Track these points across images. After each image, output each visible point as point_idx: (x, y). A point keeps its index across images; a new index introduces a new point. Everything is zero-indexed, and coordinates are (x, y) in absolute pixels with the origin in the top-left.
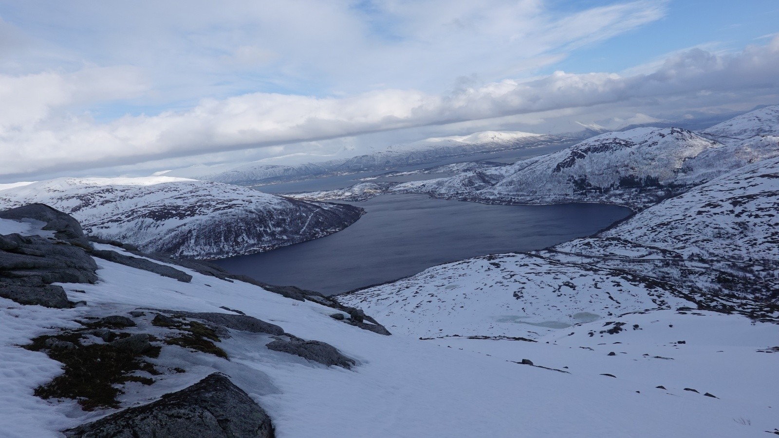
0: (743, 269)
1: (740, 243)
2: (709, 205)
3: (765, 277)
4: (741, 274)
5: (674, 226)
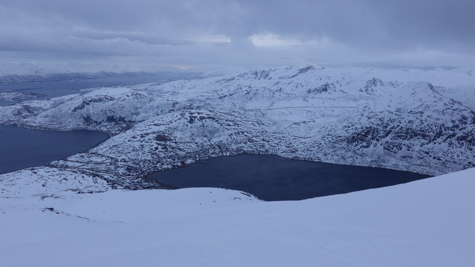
0: (137, 164)
1: (140, 153)
5: (119, 146)
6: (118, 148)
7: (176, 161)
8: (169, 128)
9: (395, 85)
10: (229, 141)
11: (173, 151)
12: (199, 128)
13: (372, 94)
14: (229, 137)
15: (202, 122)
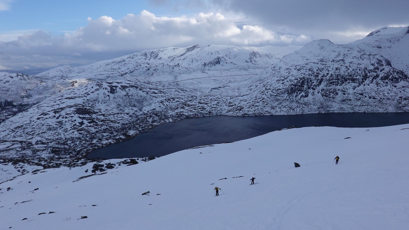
0: (63, 144)
1: (60, 131)
2: (43, 114)
3: (73, 146)
4: (62, 146)
5: (25, 127)
6: (24, 129)
7: (115, 134)
8: (88, 100)
9: (270, 57)
10: (162, 108)
11: (104, 124)
12: (124, 98)
13: (256, 64)
14: (161, 104)
15: (125, 91)
